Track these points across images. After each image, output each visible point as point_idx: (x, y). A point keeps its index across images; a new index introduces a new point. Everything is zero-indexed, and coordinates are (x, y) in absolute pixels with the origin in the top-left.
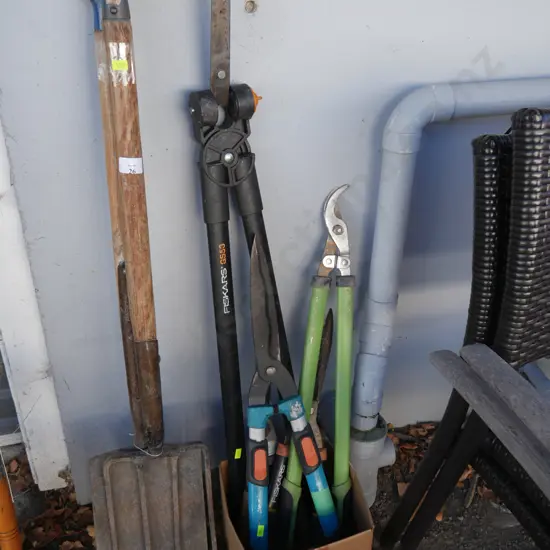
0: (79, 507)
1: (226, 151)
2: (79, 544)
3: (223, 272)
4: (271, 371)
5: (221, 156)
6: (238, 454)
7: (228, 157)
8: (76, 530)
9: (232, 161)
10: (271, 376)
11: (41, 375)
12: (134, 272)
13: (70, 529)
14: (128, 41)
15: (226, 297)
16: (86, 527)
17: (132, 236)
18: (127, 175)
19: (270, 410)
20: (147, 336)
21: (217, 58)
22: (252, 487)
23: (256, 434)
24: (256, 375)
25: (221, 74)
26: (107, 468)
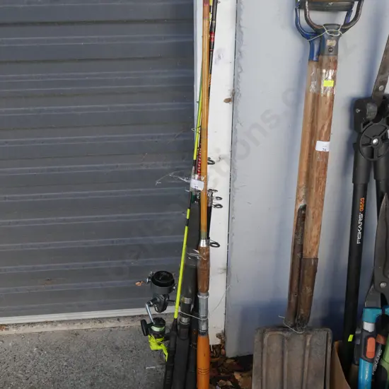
0: (227, 358)
1: (374, 137)
2: (230, 383)
3: (361, 216)
4: (382, 285)
5: (371, 140)
6: (350, 338)
7: (375, 141)
8: (227, 373)
9: (377, 144)
10: (383, 289)
11: (220, 271)
12: (314, 213)
13: (223, 372)
14: (335, 69)
15: (360, 233)
16: (233, 372)
17: (317, 191)
18: (320, 152)
19: (379, 312)
20: (314, 255)
21: (381, 77)
22: (362, 362)
23: (368, 327)
24: (372, 287)
25: (381, 88)
26: (267, 336)
